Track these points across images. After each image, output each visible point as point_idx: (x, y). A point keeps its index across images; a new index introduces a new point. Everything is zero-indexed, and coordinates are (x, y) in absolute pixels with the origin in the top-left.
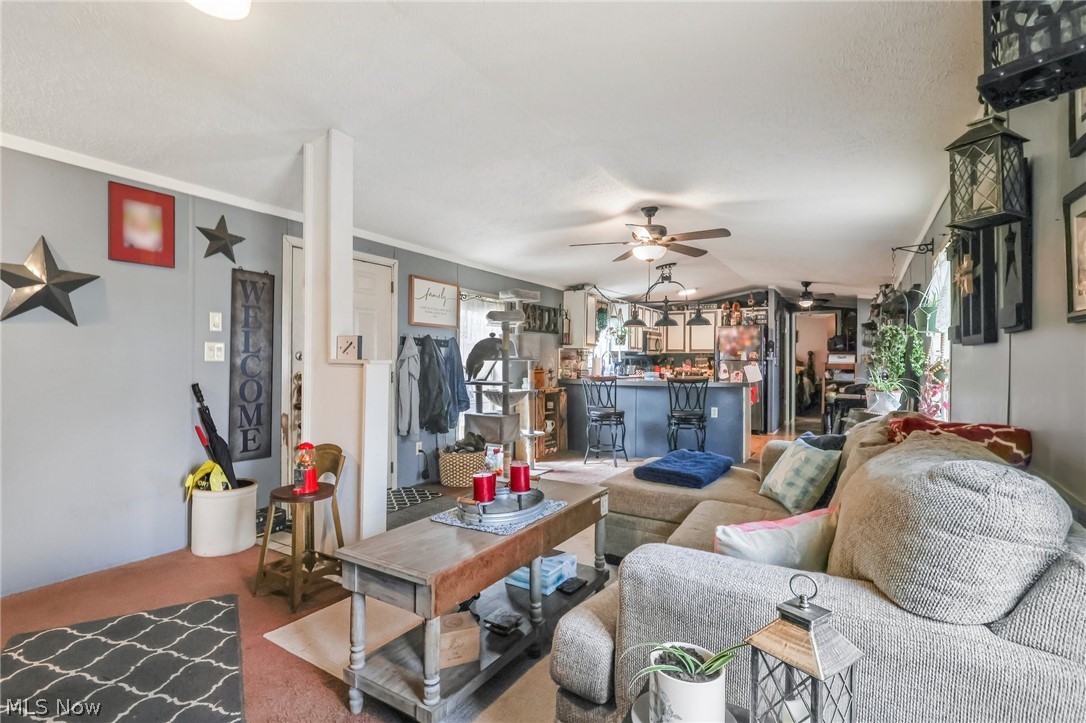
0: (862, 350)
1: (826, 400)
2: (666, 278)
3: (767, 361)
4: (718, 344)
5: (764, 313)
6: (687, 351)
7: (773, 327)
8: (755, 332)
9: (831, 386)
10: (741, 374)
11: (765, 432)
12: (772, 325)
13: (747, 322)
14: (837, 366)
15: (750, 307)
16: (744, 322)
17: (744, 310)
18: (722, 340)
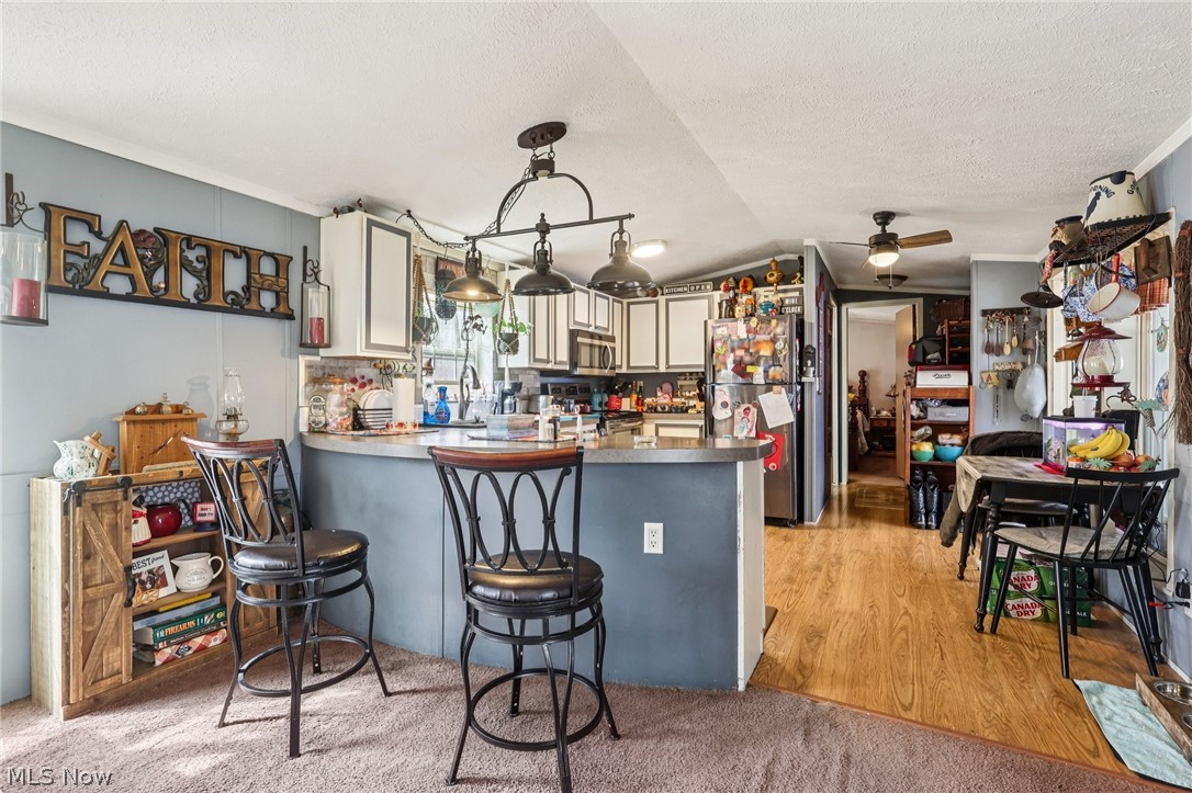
0: (980, 361)
1: (912, 458)
2: (544, 167)
3: (802, 384)
4: (710, 351)
5: (797, 294)
6: (662, 369)
7: (814, 321)
8: (780, 329)
9: (921, 431)
10: (754, 411)
11: (800, 519)
12: (811, 316)
13: (766, 311)
14: (933, 393)
15: (772, 285)
16: (760, 312)
17: (760, 291)
18: (718, 345)
